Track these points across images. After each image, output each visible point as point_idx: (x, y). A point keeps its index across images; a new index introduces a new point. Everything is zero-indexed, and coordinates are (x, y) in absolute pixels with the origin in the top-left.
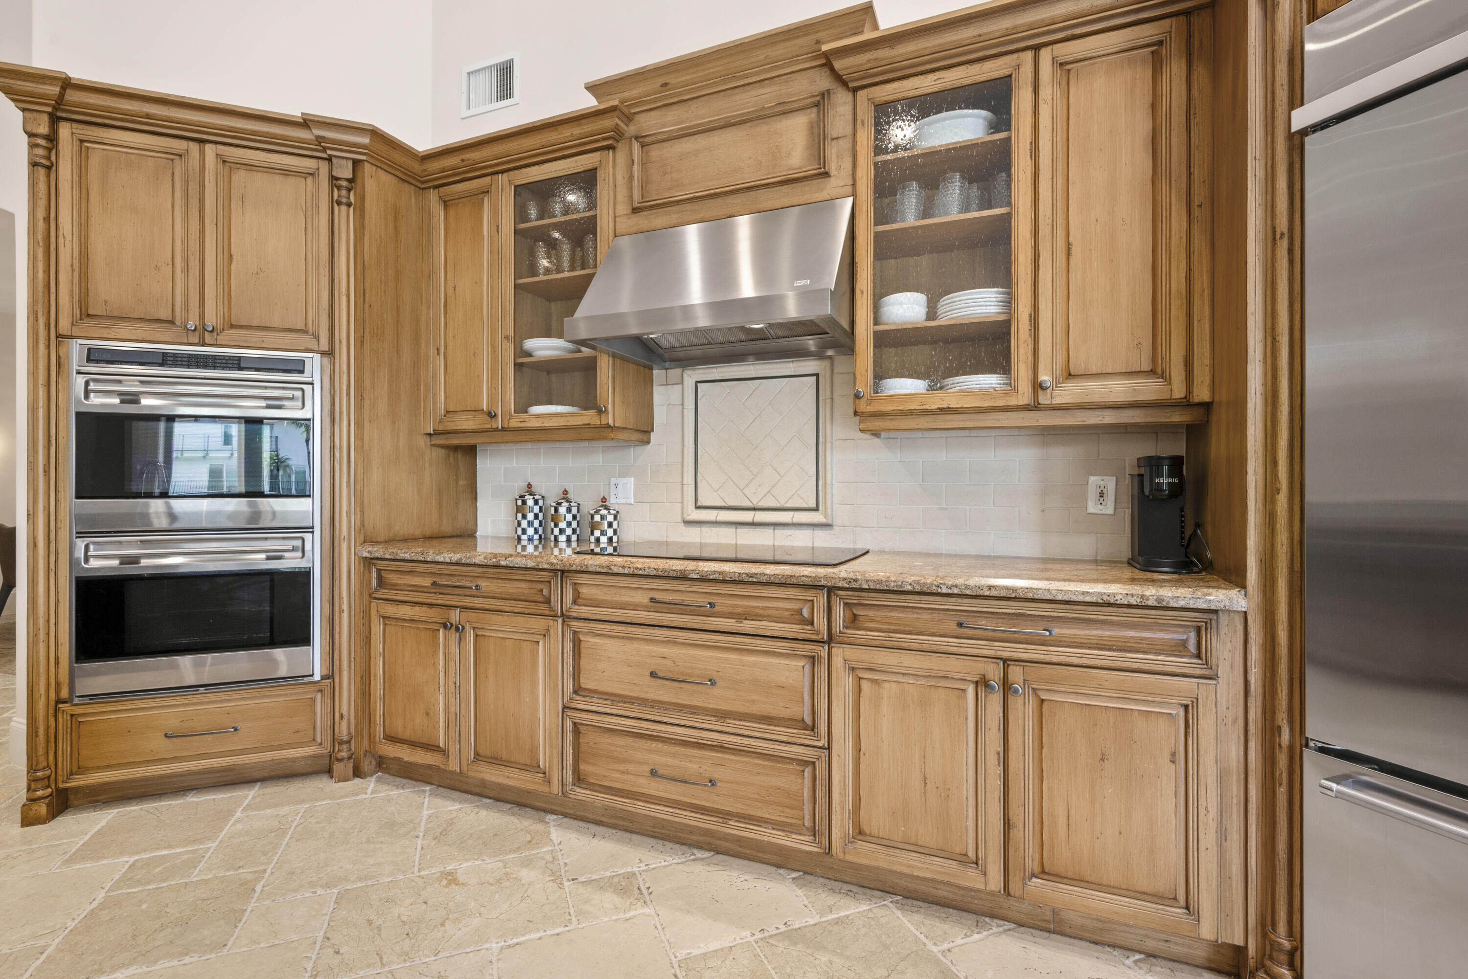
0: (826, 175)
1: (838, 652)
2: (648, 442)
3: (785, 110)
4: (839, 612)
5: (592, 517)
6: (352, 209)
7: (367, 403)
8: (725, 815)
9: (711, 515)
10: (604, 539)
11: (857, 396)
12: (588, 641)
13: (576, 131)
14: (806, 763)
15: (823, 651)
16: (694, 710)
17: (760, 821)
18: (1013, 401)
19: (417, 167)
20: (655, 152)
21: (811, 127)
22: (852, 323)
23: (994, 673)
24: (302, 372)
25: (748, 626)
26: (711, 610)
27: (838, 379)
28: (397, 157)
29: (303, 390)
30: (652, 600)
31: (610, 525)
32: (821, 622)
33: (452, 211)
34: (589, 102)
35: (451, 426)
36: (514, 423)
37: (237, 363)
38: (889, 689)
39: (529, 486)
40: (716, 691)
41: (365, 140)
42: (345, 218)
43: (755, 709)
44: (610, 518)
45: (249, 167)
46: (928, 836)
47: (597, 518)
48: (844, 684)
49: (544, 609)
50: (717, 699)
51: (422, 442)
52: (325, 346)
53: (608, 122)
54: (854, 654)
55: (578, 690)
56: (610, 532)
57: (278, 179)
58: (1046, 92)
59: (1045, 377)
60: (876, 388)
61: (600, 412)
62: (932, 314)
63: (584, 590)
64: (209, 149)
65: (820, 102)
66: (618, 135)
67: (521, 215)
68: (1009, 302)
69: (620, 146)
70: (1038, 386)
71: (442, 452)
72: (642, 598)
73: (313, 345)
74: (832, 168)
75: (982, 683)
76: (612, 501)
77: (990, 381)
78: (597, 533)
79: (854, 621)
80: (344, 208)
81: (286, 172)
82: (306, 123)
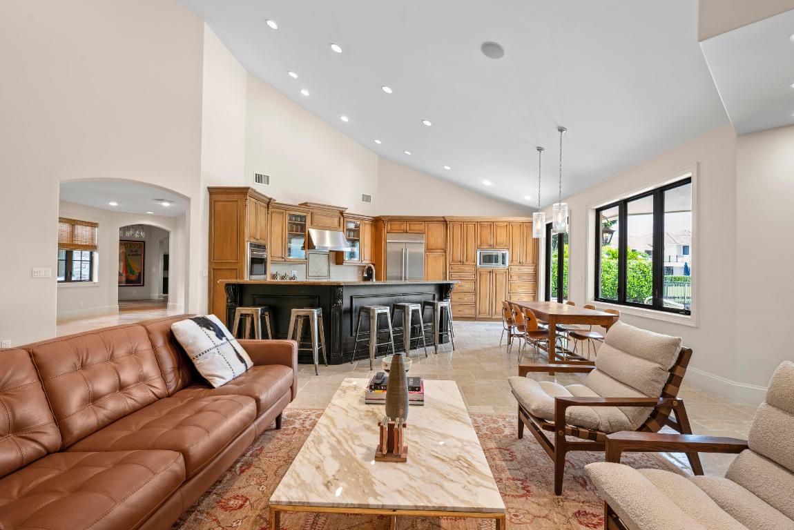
0: (340, 228)
3: (335, 217)
9: (311, 277)
20: (316, 216)
21: (338, 220)
35: (273, 259)
58: (363, 226)
65: (340, 218)
66: (310, 211)
67: (290, 219)
70: (362, 261)
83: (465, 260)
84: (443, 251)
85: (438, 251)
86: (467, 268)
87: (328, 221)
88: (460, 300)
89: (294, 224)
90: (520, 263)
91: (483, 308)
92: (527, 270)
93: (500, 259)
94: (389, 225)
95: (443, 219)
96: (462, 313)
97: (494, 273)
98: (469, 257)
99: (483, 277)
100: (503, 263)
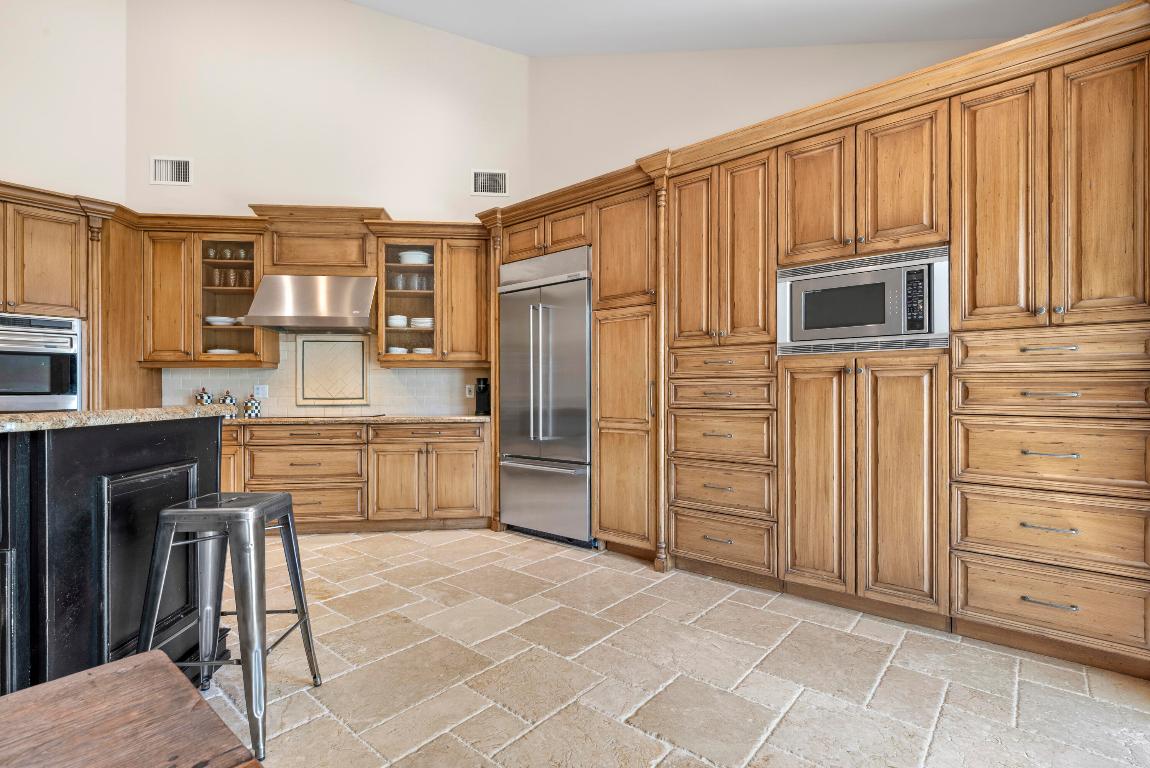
0: (366, 267)
1: (370, 446)
2: (276, 368)
3: (348, 236)
4: (371, 432)
5: (246, 404)
6: (99, 243)
7: (110, 345)
8: (325, 514)
9: (311, 402)
10: (253, 415)
11: (379, 354)
12: (258, 455)
13: (243, 224)
14: (359, 488)
15: (365, 447)
16: (311, 476)
17: (339, 514)
18: (435, 359)
19: (136, 220)
20: (285, 241)
21: (360, 246)
22: (377, 326)
23: (424, 448)
24: (70, 328)
25: (334, 441)
26: (319, 436)
27: (372, 344)
28: (127, 217)
29: (71, 339)
30: (292, 434)
31: (256, 408)
32: (364, 436)
33: (158, 246)
34: (252, 214)
35: (157, 358)
36: (203, 357)
37: (28, 323)
38: (389, 457)
39: (204, 389)
40: (321, 467)
41: (113, 210)
42: (97, 249)
43: (338, 472)
44: (257, 404)
45: (35, 218)
46: (402, 504)
47: (250, 404)
48: (373, 457)
49: (235, 443)
50: (321, 470)
51: (136, 365)
52: (83, 314)
53: (261, 225)
54: (376, 447)
55: (253, 476)
56: (257, 411)
57: (55, 225)
58: (445, 254)
59: (445, 351)
60: (387, 351)
61: (256, 354)
62: (409, 324)
63: (256, 433)
64: (10, 207)
65: (364, 238)
66: (266, 229)
67: (205, 255)
68: (434, 323)
69: (266, 234)
70: (443, 354)
71: (145, 371)
72: (287, 434)
73: (76, 314)
74: (369, 264)
75: (420, 452)
76: (256, 397)
77: (428, 351)
78: (249, 412)
79: (376, 435)
80: (95, 242)
81: (59, 222)
82: (77, 199)
83: (727, 329)
84: (645, 299)
85: (635, 300)
86: (736, 361)
87: (326, 250)
88: (710, 496)
89: (216, 266)
90: (1032, 311)
91: (812, 542)
92: (1085, 350)
93: (896, 302)
94: (506, 241)
95: (638, 176)
96: (724, 549)
97: (866, 378)
98: (744, 314)
99: (810, 398)
100: (915, 324)
